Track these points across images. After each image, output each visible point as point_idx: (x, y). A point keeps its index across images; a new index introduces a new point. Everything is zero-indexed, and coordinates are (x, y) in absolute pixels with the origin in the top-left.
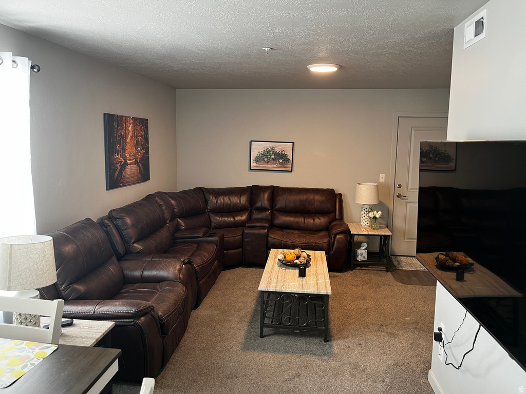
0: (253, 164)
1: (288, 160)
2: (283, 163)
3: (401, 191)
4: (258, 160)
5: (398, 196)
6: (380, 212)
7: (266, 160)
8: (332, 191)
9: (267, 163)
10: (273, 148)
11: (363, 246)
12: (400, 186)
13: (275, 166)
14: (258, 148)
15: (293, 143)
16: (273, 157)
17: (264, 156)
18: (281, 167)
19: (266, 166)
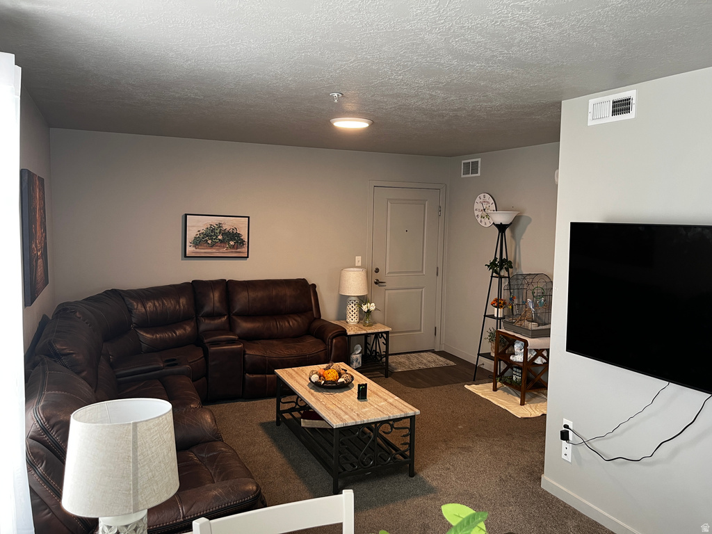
0: (190, 249)
1: (243, 241)
2: (235, 246)
3: (379, 276)
4: (198, 242)
5: (376, 283)
6: (373, 304)
7: (209, 242)
8: (304, 282)
9: (212, 246)
10: (220, 225)
11: (357, 350)
12: (377, 270)
13: (223, 251)
14: (197, 226)
15: (249, 217)
16: (220, 237)
17: (207, 236)
18: (232, 252)
19: (209, 251)
